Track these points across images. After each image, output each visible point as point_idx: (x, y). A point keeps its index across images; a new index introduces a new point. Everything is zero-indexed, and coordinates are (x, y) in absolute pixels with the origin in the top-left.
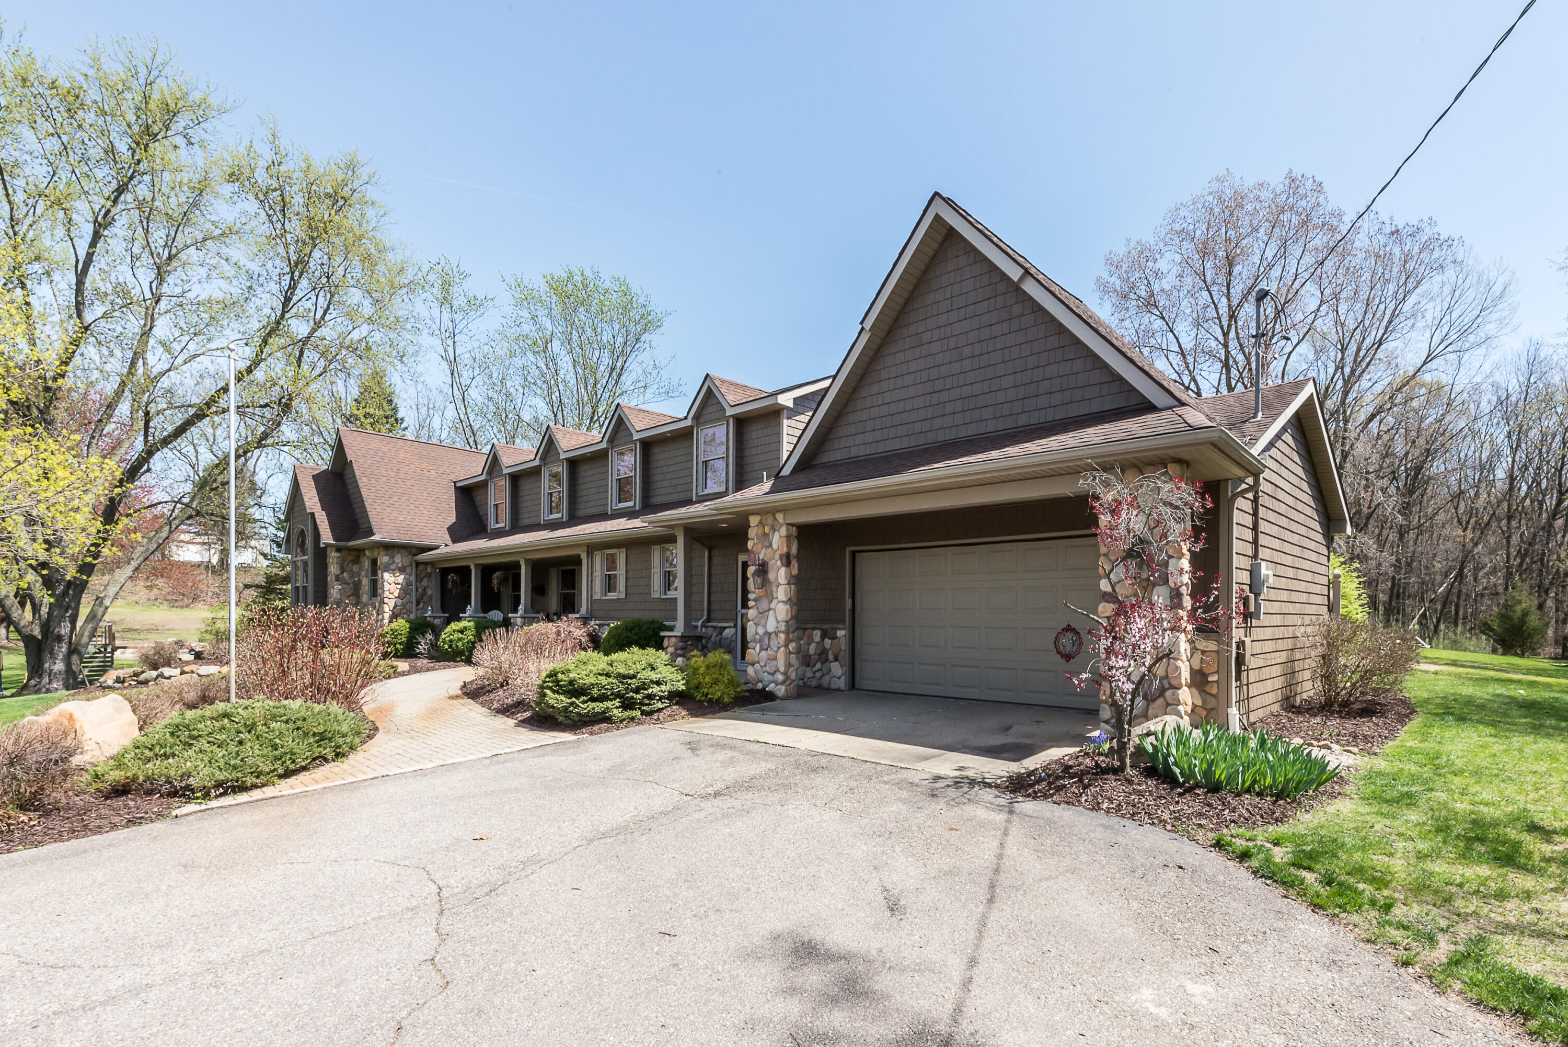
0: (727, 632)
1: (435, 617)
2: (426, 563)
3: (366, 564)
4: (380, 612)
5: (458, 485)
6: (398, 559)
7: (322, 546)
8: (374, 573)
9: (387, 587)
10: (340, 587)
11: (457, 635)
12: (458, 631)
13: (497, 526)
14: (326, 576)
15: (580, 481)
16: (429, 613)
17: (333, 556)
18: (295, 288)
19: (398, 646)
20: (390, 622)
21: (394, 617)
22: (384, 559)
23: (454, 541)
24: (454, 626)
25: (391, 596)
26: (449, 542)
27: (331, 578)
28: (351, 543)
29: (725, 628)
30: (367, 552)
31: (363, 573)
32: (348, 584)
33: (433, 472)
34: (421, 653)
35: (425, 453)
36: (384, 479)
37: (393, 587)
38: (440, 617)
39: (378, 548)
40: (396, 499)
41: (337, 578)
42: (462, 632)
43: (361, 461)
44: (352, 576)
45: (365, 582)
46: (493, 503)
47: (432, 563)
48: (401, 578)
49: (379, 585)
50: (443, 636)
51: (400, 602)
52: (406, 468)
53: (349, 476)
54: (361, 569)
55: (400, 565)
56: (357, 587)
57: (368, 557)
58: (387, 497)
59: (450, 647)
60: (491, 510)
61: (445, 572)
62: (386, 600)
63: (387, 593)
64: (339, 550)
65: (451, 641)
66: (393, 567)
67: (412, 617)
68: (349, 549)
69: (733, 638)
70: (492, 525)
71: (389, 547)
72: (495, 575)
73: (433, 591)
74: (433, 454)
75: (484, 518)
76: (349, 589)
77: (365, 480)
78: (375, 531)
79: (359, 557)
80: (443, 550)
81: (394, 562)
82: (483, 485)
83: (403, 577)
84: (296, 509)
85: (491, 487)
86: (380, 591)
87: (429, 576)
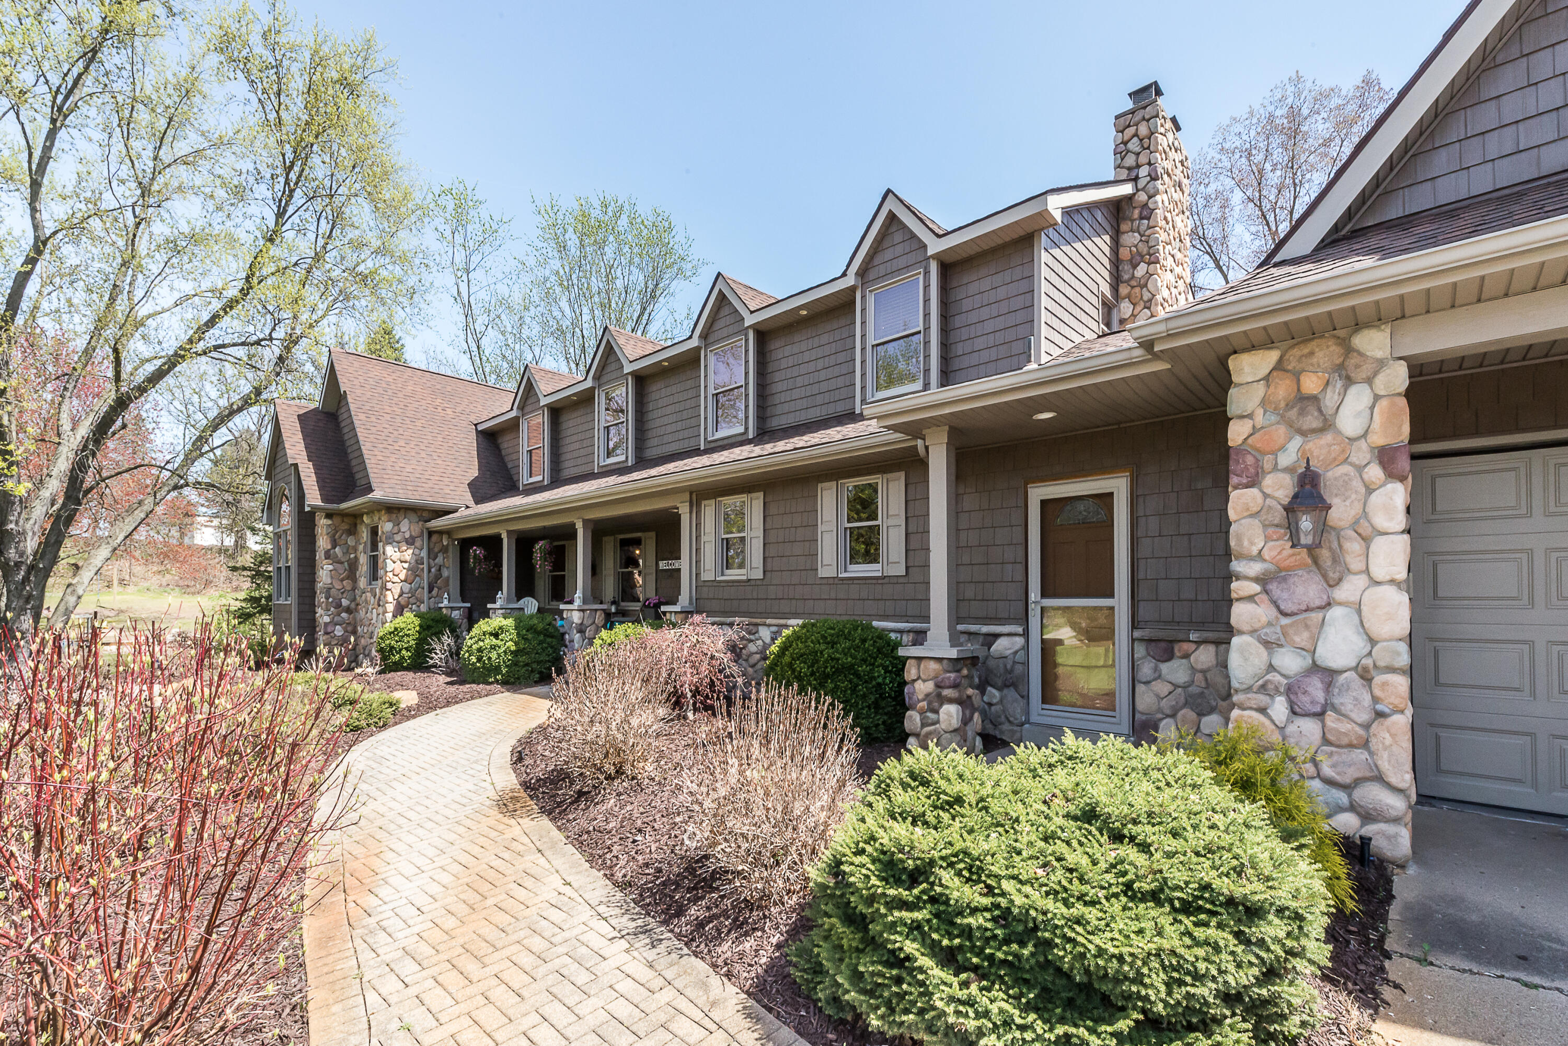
0: (1002, 646)
1: (452, 608)
2: (440, 533)
3: (365, 535)
4: (380, 603)
5: (480, 428)
6: (405, 525)
7: (307, 509)
8: (374, 547)
9: (390, 566)
10: (331, 567)
11: (489, 641)
12: (491, 634)
13: (531, 480)
14: (314, 552)
15: (651, 406)
16: (446, 602)
17: (322, 523)
18: (291, 196)
19: (404, 652)
20: (395, 616)
21: (399, 610)
22: (386, 527)
23: (477, 503)
24: (483, 626)
25: (396, 579)
26: (471, 503)
27: (320, 555)
28: (344, 506)
29: (997, 636)
30: (365, 518)
31: (361, 547)
32: (342, 563)
33: (449, 411)
34: (435, 666)
35: (438, 386)
36: (388, 417)
37: (398, 567)
38: (459, 608)
39: (379, 511)
40: (402, 443)
41: (328, 555)
42: (496, 635)
43: (359, 392)
44: (347, 553)
45: (363, 559)
46: (526, 449)
47: (448, 532)
48: (408, 554)
49: (380, 564)
50: (469, 642)
51: (407, 587)
52: (416, 405)
53: (345, 416)
54: (358, 542)
55: (407, 535)
56: (353, 566)
57: (367, 525)
58: (390, 441)
59: (479, 659)
60: (524, 459)
61: (465, 544)
62: (389, 585)
63: (390, 575)
64: (329, 516)
65: (480, 650)
66: (398, 538)
67: (423, 608)
68: (343, 515)
69: (1020, 657)
70: (525, 479)
71: (394, 509)
72: (537, 547)
73: (451, 572)
74: (449, 389)
75: (513, 472)
76: (342, 569)
77: (362, 416)
78: (374, 485)
79: (355, 525)
80: (462, 512)
81: (399, 531)
82: (512, 426)
83: (410, 551)
84: (278, 463)
85: (524, 426)
86: (381, 572)
87: (444, 550)
